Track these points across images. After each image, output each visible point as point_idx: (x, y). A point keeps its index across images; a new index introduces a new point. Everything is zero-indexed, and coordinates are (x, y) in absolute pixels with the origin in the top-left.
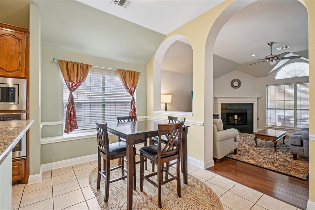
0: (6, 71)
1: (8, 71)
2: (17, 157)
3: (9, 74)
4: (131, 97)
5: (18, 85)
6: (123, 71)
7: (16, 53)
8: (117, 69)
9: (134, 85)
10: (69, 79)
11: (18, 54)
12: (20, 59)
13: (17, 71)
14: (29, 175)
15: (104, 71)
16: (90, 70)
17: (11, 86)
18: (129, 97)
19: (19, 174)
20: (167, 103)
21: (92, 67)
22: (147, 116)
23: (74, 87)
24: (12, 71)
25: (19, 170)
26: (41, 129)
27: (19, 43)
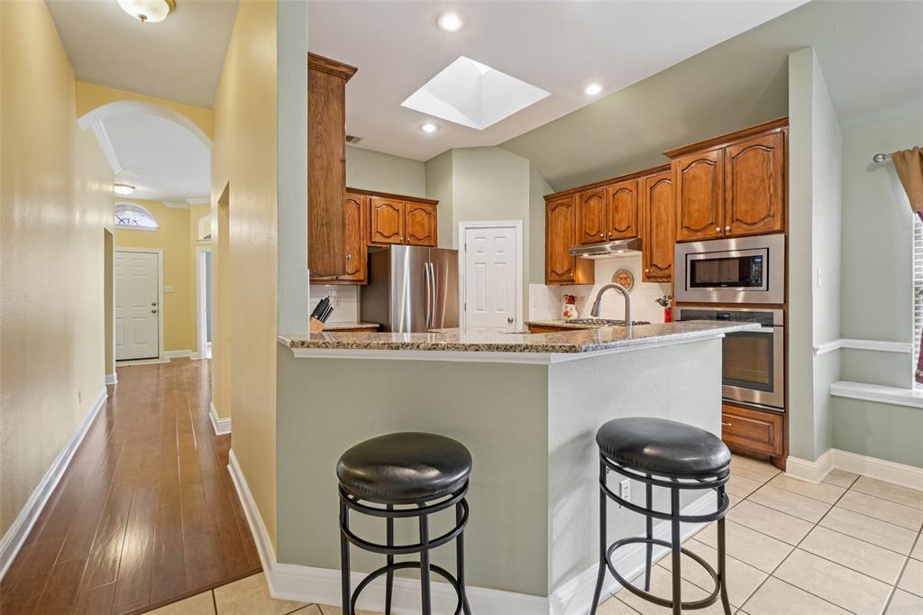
0: (747, 224)
1: (749, 222)
2: (757, 402)
3: (752, 230)
5: (768, 249)
7: (763, 181)
11: (766, 181)
12: (772, 191)
13: (766, 220)
14: (788, 455)
17: (755, 253)
19: (769, 443)
24: (757, 220)
25: (769, 433)
26: (818, 353)
27: (769, 156)
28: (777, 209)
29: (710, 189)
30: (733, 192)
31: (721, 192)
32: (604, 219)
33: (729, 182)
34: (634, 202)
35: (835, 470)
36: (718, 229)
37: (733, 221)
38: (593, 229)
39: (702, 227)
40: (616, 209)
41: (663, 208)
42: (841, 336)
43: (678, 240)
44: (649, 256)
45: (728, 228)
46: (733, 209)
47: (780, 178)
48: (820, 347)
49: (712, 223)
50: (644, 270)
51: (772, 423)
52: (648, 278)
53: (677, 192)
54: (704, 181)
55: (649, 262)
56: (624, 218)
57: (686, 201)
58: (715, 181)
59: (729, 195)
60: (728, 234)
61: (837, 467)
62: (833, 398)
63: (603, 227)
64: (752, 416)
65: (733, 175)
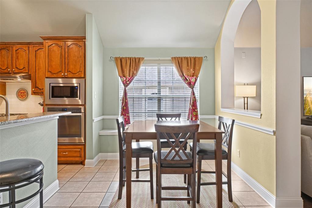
0: (73, 73)
2: (77, 142)
3: (74, 76)
4: (190, 90)
5: (80, 84)
6: (179, 59)
7: (78, 58)
8: (172, 58)
9: (195, 75)
10: (123, 75)
11: (79, 59)
12: (81, 62)
13: (79, 73)
14: (86, 159)
15: (159, 62)
16: (142, 62)
17: (76, 85)
18: (189, 90)
19: (80, 157)
20: (247, 97)
21: (144, 60)
22: (215, 116)
23: (128, 82)
24: (76, 72)
25: (80, 153)
26: (94, 121)
27: (80, 49)
28: (82, 70)
29: (59, 57)
30: (68, 60)
31: (64, 59)
32: (10, 61)
33: (66, 56)
34: (27, 56)
35: (100, 160)
36: (62, 74)
37: (68, 72)
38: (4, 67)
39: (56, 72)
40: (17, 58)
41: (41, 62)
42: (103, 115)
43: (46, 76)
44: (34, 83)
45: (66, 74)
46: (68, 67)
47: (83, 58)
48: (95, 119)
49: (60, 71)
50: (32, 89)
51: (81, 149)
52: (34, 93)
53: (46, 55)
54: (57, 53)
55: (35, 86)
56: (22, 63)
57: (50, 60)
58: (61, 54)
59: (67, 61)
60: (66, 76)
61: (101, 159)
62: (100, 136)
63: (10, 66)
64: (75, 148)
65: (68, 53)
